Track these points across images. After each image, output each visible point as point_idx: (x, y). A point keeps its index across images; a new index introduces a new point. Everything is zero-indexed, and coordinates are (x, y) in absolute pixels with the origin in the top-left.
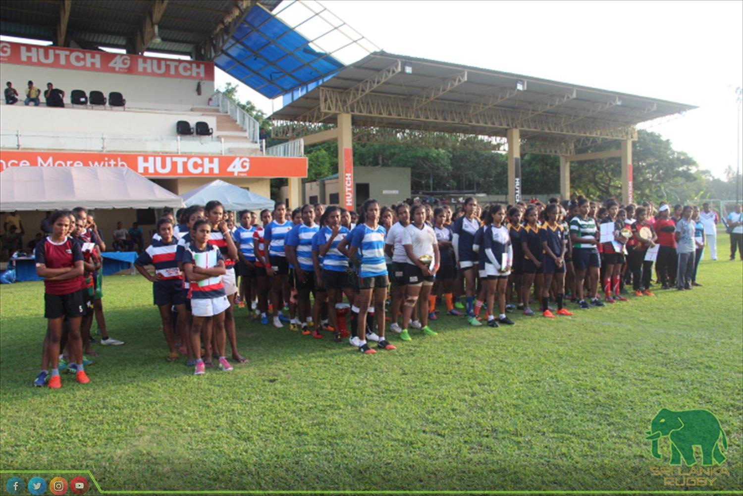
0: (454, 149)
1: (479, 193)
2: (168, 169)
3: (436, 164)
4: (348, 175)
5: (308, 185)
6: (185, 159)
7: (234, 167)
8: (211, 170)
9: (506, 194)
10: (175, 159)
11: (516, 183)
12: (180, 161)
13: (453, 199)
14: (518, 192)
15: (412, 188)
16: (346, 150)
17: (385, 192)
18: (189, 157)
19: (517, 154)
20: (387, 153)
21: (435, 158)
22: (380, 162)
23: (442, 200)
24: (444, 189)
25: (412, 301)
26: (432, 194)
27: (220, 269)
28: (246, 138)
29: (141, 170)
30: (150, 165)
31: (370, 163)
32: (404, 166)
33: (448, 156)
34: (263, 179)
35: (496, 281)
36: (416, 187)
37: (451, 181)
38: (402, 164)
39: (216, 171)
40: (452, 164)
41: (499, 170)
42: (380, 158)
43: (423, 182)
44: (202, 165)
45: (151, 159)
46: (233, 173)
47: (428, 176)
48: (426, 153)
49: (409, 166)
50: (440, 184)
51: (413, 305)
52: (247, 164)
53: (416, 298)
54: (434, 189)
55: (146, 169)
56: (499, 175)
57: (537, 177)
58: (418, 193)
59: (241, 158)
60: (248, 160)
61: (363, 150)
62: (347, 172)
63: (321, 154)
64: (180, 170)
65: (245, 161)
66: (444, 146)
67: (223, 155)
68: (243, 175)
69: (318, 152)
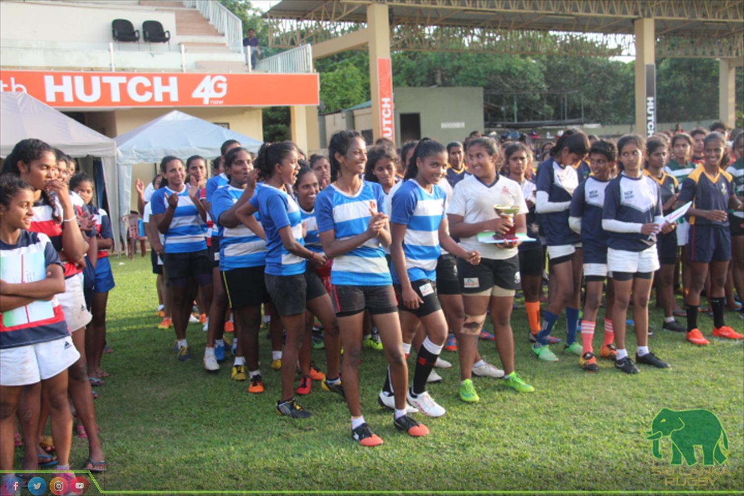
0: (550, 57)
1: (588, 123)
2: (96, 95)
3: (522, 82)
4: (386, 100)
5: (329, 118)
6: (123, 80)
7: (203, 91)
8: (166, 95)
9: (633, 122)
10: (106, 80)
11: (648, 105)
12: (114, 82)
13: (548, 134)
14: (652, 118)
15: (486, 119)
16: (382, 62)
17: (444, 126)
18: (129, 77)
19: (650, 59)
20: (448, 66)
21: (521, 72)
22: (439, 81)
23: (531, 135)
24: (534, 119)
25: (474, 325)
26: (516, 127)
27: (52, 283)
28: (224, 45)
29: (51, 97)
30: (66, 88)
31: (422, 84)
32: (475, 84)
33: (541, 68)
34: (250, 109)
35: (630, 281)
36: (492, 117)
37: (546, 106)
38: (472, 81)
39: (174, 97)
40: (547, 81)
41: (620, 86)
42: (439, 75)
43: (503, 109)
44: (151, 89)
45: (67, 80)
46: (201, 100)
47: (511, 101)
48: (507, 65)
49: (481, 86)
50: (528, 111)
51: (478, 331)
52: (224, 86)
53: (481, 319)
54: (519, 119)
55: (59, 96)
56: (619, 94)
57: (681, 96)
58: (495, 126)
59: (213, 76)
60: (224, 79)
61: (413, 64)
62: (383, 96)
63: (349, 72)
64: (116, 97)
65: (220, 82)
66: (534, 53)
67: (185, 72)
68: (216, 102)
69: (345, 69)
